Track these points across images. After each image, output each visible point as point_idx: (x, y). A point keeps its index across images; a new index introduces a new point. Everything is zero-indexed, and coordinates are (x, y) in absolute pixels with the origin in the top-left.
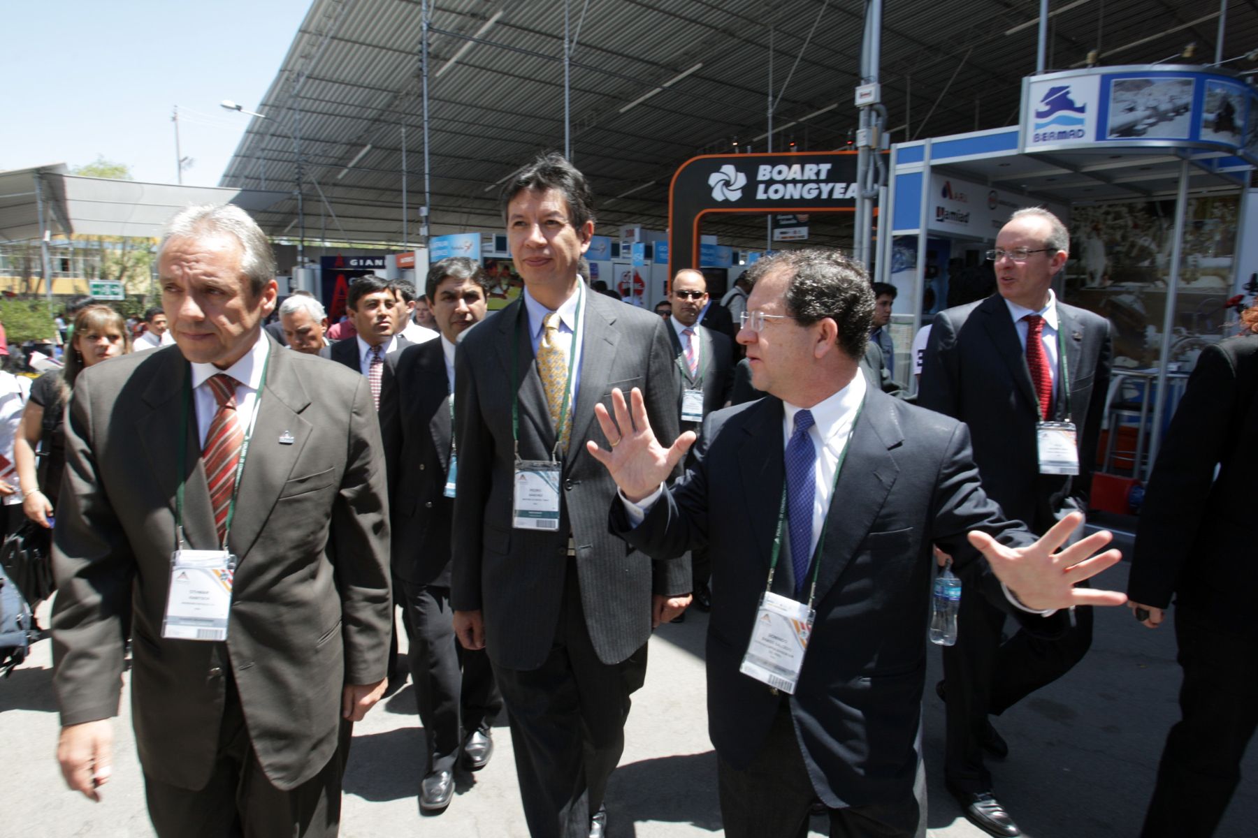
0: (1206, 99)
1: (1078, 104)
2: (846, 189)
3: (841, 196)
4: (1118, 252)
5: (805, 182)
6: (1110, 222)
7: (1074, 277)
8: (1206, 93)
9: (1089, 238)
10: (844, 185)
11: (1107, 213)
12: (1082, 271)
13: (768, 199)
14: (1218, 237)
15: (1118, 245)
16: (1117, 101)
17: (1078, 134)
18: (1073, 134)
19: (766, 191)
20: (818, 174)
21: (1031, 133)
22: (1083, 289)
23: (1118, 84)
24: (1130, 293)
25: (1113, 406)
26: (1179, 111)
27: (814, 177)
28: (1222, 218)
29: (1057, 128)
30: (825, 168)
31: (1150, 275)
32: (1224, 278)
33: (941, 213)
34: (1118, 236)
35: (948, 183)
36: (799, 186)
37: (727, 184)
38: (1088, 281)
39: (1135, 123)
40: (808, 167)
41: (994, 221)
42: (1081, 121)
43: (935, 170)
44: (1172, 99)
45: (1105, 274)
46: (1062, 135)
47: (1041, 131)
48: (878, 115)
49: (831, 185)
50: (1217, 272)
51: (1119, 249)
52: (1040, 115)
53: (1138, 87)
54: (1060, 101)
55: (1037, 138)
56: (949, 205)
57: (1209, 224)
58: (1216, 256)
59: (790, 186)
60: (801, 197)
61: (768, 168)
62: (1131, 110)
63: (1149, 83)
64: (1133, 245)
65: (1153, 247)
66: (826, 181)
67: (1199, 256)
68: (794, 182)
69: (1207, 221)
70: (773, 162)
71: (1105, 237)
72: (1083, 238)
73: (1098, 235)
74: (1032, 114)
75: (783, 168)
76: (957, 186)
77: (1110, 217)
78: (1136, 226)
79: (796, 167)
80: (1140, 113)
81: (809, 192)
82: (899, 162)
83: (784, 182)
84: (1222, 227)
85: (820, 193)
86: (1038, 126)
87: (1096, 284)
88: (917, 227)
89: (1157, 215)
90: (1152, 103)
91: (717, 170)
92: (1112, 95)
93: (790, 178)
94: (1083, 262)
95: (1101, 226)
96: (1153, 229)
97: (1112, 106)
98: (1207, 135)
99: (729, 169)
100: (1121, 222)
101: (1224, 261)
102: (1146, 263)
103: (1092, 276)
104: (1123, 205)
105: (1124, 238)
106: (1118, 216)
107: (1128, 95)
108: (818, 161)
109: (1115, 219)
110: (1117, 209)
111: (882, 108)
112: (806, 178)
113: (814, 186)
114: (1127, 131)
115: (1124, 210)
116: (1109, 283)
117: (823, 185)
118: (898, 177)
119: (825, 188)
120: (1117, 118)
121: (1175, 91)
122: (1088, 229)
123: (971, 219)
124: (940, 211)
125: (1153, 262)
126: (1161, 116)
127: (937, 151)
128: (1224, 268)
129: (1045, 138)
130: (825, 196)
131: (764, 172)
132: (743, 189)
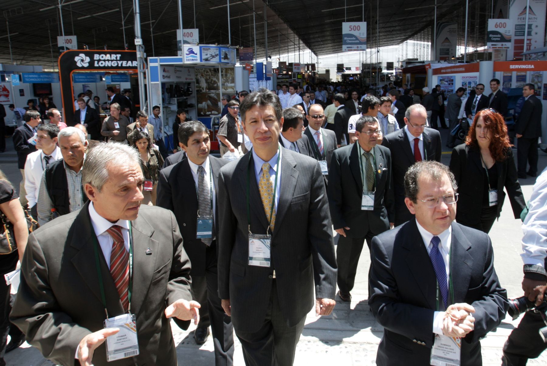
0: (221, 52)
1: (195, 53)
2: (127, 63)
3: (125, 66)
4: (209, 82)
5: (112, 61)
6: (205, 74)
7: (198, 89)
8: (221, 51)
9: (201, 78)
10: (126, 62)
11: (204, 71)
12: (200, 87)
13: (99, 66)
14: (231, 78)
15: (208, 80)
16: (204, 53)
17: (196, 60)
18: (195, 60)
19: (98, 64)
20: (116, 58)
21: (185, 59)
22: (201, 92)
23: (203, 49)
24: (213, 93)
25: (213, 125)
26: (216, 55)
27: (115, 59)
28: (231, 73)
29: (191, 58)
30: (119, 56)
31: (217, 88)
32: (233, 89)
33: (164, 77)
34: (208, 78)
35: (164, 68)
36: (110, 62)
37: (82, 61)
38: (202, 90)
39: (208, 58)
40: (112, 55)
41: (177, 76)
42: (196, 57)
43: (161, 65)
44: (215, 53)
45: (206, 88)
46: (193, 60)
47: (188, 58)
48: (142, 48)
49: (121, 62)
50: (232, 87)
51: (209, 81)
52: (187, 54)
53: (207, 50)
54: (191, 52)
55: (187, 60)
56: (165, 74)
57: (229, 75)
58: (231, 83)
59: (107, 62)
60: (111, 65)
61: (98, 55)
62: (207, 55)
63: (210, 49)
64: (212, 80)
65: (217, 81)
66: (120, 60)
67: (227, 83)
68: (108, 60)
69: (228, 74)
70: (100, 53)
71: (205, 78)
72: (199, 78)
73: (203, 77)
74: (185, 54)
75: (104, 55)
76: (166, 68)
77: (205, 72)
78: (212, 75)
79: (108, 55)
80: (209, 56)
81: (114, 64)
82: (151, 62)
83: (105, 61)
84: (231, 76)
85: (118, 64)
86: (187, 57)
87: (204, 91)
88: (158, 81)
89: (216, 72)
90: (211, 54)
91: (78, 55)
92: (202, 51)
93: (106, 59)
94: (200, 85)
95: (203, 74)
96: (216, 76)
97: (203, 54)
98: (223, 61)
99: (82, 55)
100: (208, 74)
101: (233, 85)
102: (216, 85)
103: (203, 89)
104: (208, 69)
105: (210, 78)
106: (207, 72)
107: (206, 52)
108: (116, 53)
109: (207, 73)
110: (207, 70)
111: (143, 46)
112: (112, 59)
113: (115, 62)
114: (207, 60)
115: (208, 70)
116: (207, 90)
117: (119, 62)
118: (151, 67)
119: (120, 63)
120: (204, 57)
121: (215, 51)
122: (200, 75)
123: (171, 77)
124: (163, 76)
125: (217, 85)
126: (213, 57)
127: (161, 61)
128: (233, 86)
129: (189, 60)
130: (120, 65)
131: (96, 57)
132: (89, 63)
